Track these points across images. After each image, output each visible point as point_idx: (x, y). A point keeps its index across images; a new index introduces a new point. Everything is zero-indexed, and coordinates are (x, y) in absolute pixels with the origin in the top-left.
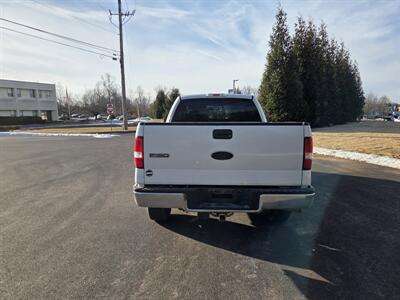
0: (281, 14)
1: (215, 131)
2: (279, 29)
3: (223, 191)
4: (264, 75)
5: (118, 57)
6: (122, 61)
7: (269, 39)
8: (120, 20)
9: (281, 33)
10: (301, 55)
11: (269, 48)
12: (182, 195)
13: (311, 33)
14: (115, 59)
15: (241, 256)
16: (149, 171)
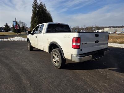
16: (81, 49)
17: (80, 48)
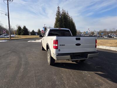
0: (59, 7)
1: (76, 38)
2: (58, 11)
3: (78, 54)
4: (55, 23)
5: (7, 14)
6: (8, 16)
7: (56, 14)
8: (8, 2)
9: (59, 12)
10: (63, 19)
11: (56, 16)
12: (69, 56)
13: (65, 13)
14: (6, 15)
15: (82, 71)
16: (59, 50)
17: (57, 49)
